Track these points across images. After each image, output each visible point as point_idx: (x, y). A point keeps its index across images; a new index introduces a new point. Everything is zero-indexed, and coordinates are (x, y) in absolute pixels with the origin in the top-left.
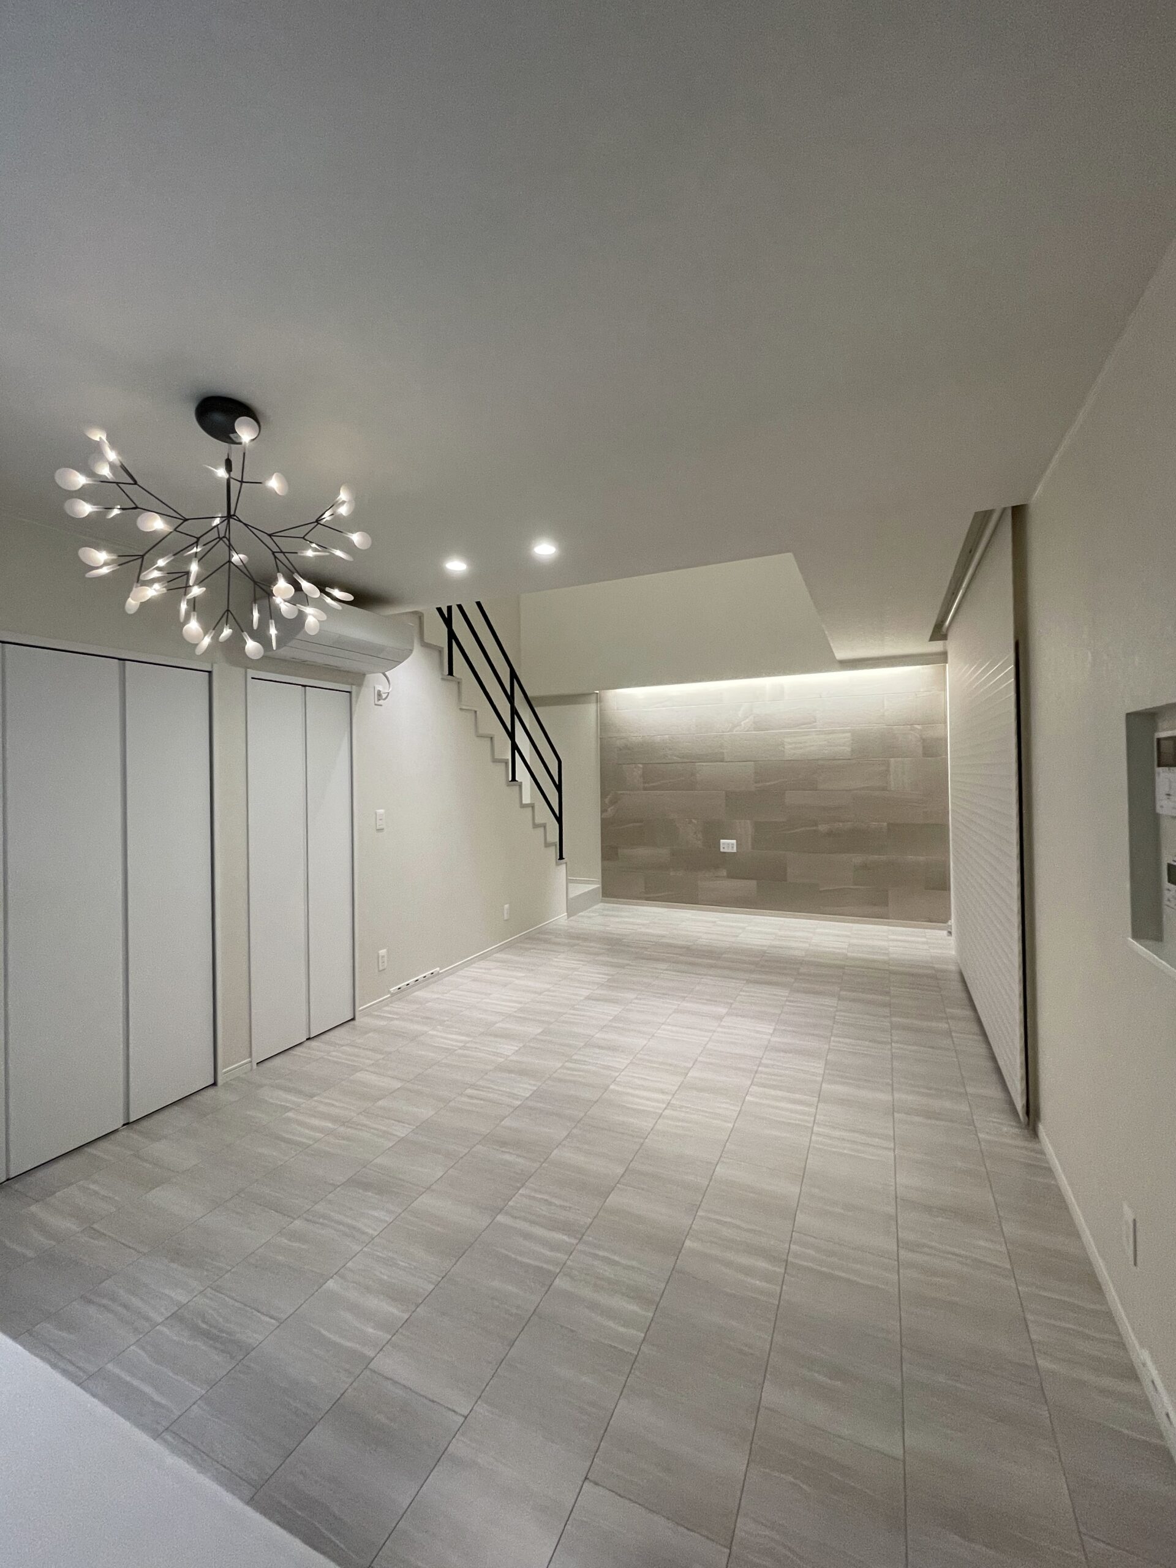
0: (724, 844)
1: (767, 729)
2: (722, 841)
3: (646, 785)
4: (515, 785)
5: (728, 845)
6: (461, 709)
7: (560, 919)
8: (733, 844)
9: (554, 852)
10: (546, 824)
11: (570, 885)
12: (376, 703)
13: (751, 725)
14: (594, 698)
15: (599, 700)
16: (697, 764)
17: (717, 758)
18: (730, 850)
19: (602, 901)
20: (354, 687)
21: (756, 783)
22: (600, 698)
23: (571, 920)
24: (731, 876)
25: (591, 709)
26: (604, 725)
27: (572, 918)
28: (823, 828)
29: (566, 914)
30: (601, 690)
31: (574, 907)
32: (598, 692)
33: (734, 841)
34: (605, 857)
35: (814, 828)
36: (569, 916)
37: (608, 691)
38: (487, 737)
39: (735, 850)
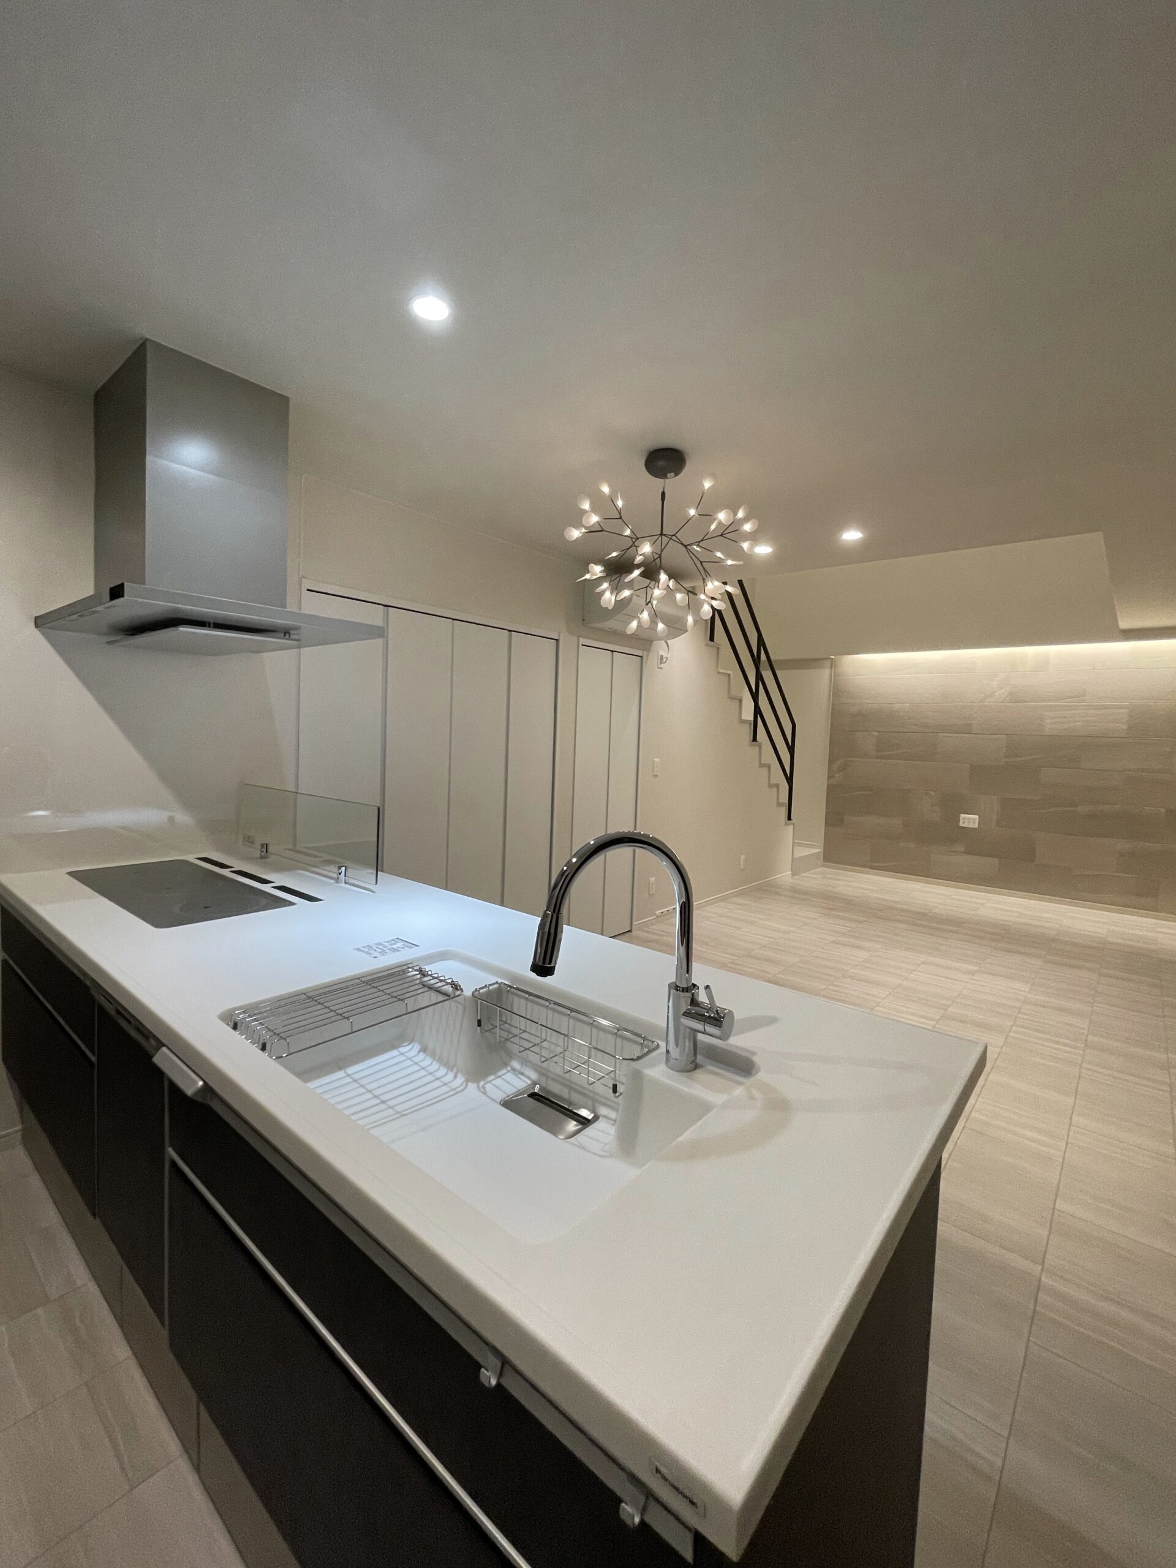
0: (964, 818)
1: (1025, 702)
2: (962, 816)
3: (880, 754)
4: (756, 746)
5: (969, 820)
6: (719, 673)
7: (784, 876)
8: (974, 819)
9: (784, 811)
10: (778, 784)
11: (795, 848)
12: (659, 666)
13: (1006, 696)
14: (828, 663)
15: (833, 665)
16: (939, 734)
17: (966, 729)
18: (972, 826)
19: (823, 866)
20: (645, 652)
21: (1006, 757)
22: (835, 663)
23: (794, 879)
24: (968, 852)
25: (825, 673)
26: (837, 691)
27: (795, 877)
28: (1083, 809)
29: (790, 872)
30: (837, 655)
31: (798, 866)
32: (833, 657)
33: (976, 817)
34: (829, 822)
35: (1074, 809)
36: (793, 875)
37: (843, 656)
38: (737, 699)
39: (976, 826)
